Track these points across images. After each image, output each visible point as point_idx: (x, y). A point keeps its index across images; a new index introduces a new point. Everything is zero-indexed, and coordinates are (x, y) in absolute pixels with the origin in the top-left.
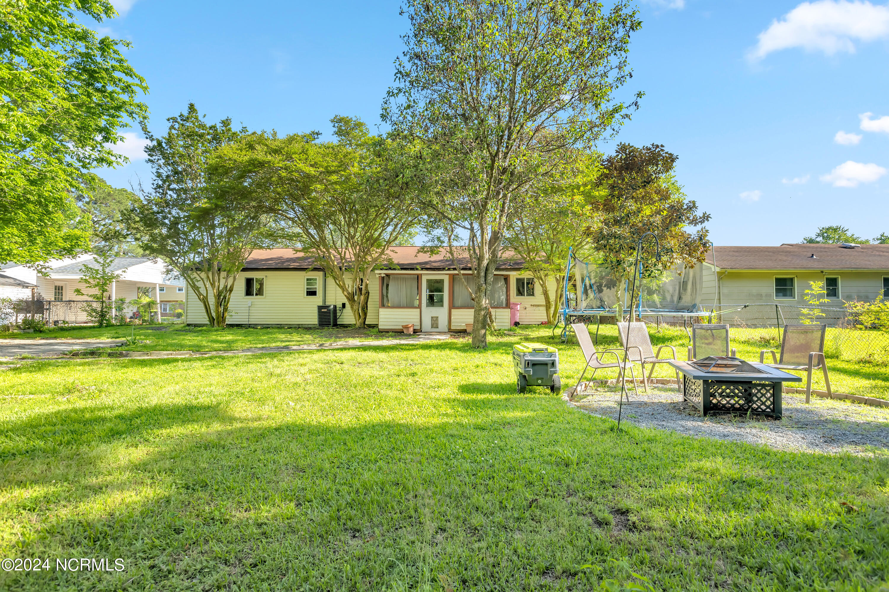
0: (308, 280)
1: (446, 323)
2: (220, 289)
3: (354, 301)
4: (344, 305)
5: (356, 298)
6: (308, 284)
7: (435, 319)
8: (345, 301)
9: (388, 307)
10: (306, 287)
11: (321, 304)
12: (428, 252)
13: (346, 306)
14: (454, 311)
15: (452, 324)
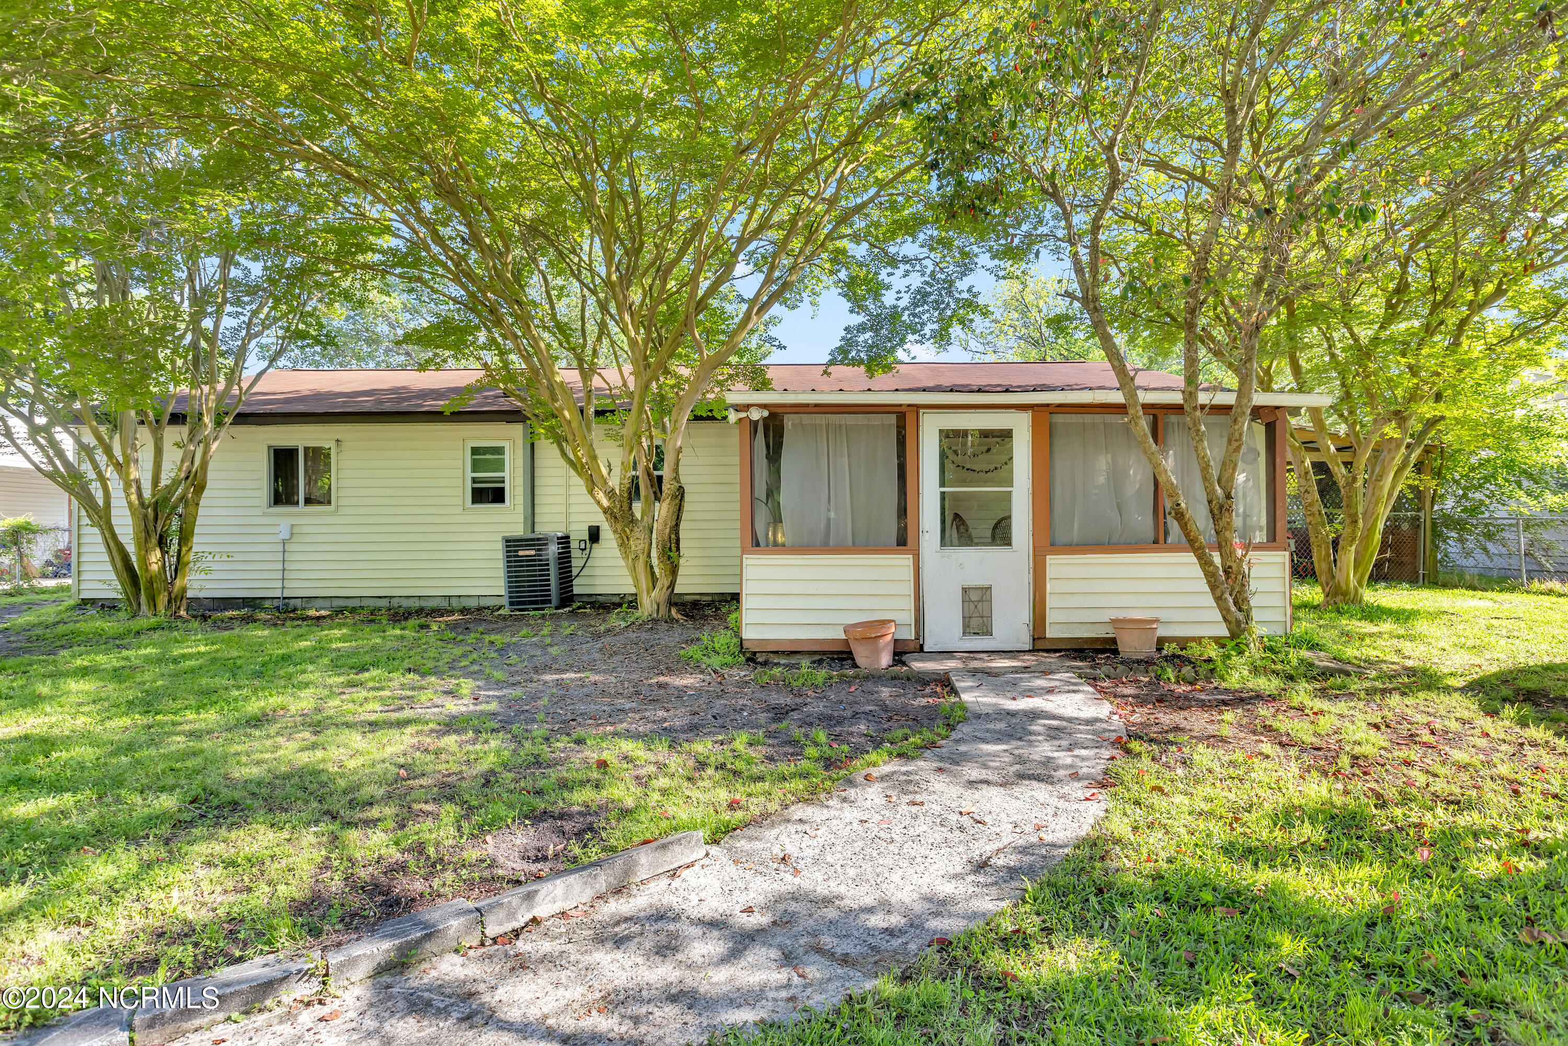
0: (475, 451)
1: (1024, 615)
2: (164, 481)
3: (633, 521)
4: (594, 535)
5: (637, 508)
6: (476, 466)
7: (974, 596)
8: (600, 519)
9: (777, 548)
10: (470, 475)
11: (518, 530)
12: (861, 362)
13: (602, 535)
14: (1056, 564)
15: (1051, 617)
